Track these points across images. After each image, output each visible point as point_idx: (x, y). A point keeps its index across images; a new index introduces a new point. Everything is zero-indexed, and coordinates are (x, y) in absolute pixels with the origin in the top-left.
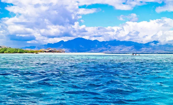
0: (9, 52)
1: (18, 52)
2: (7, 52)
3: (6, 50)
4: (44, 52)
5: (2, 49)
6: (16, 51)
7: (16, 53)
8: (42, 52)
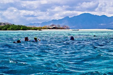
0: (12, 29)
1: (22, 29)
2: (10, 29)
3: (9, 27)
4: (47, 29)
5: (5, 25)
6: (19, 28)
7: (19, 30)
8: (45, 29)
